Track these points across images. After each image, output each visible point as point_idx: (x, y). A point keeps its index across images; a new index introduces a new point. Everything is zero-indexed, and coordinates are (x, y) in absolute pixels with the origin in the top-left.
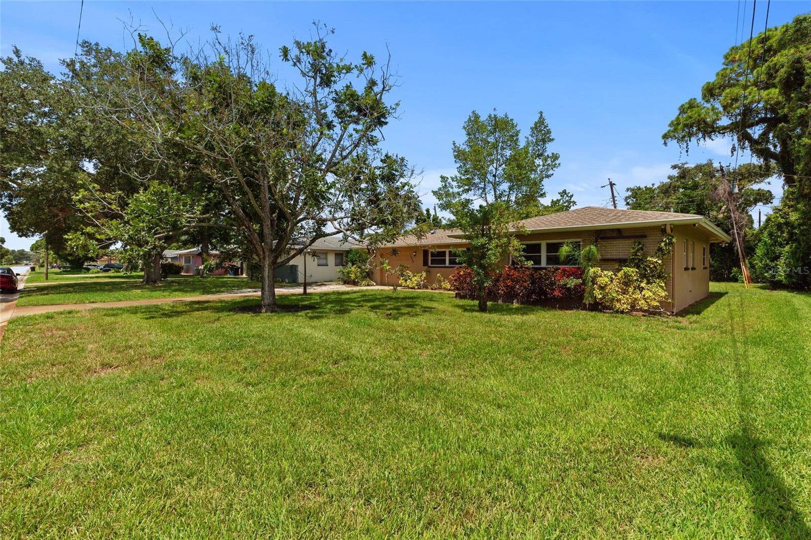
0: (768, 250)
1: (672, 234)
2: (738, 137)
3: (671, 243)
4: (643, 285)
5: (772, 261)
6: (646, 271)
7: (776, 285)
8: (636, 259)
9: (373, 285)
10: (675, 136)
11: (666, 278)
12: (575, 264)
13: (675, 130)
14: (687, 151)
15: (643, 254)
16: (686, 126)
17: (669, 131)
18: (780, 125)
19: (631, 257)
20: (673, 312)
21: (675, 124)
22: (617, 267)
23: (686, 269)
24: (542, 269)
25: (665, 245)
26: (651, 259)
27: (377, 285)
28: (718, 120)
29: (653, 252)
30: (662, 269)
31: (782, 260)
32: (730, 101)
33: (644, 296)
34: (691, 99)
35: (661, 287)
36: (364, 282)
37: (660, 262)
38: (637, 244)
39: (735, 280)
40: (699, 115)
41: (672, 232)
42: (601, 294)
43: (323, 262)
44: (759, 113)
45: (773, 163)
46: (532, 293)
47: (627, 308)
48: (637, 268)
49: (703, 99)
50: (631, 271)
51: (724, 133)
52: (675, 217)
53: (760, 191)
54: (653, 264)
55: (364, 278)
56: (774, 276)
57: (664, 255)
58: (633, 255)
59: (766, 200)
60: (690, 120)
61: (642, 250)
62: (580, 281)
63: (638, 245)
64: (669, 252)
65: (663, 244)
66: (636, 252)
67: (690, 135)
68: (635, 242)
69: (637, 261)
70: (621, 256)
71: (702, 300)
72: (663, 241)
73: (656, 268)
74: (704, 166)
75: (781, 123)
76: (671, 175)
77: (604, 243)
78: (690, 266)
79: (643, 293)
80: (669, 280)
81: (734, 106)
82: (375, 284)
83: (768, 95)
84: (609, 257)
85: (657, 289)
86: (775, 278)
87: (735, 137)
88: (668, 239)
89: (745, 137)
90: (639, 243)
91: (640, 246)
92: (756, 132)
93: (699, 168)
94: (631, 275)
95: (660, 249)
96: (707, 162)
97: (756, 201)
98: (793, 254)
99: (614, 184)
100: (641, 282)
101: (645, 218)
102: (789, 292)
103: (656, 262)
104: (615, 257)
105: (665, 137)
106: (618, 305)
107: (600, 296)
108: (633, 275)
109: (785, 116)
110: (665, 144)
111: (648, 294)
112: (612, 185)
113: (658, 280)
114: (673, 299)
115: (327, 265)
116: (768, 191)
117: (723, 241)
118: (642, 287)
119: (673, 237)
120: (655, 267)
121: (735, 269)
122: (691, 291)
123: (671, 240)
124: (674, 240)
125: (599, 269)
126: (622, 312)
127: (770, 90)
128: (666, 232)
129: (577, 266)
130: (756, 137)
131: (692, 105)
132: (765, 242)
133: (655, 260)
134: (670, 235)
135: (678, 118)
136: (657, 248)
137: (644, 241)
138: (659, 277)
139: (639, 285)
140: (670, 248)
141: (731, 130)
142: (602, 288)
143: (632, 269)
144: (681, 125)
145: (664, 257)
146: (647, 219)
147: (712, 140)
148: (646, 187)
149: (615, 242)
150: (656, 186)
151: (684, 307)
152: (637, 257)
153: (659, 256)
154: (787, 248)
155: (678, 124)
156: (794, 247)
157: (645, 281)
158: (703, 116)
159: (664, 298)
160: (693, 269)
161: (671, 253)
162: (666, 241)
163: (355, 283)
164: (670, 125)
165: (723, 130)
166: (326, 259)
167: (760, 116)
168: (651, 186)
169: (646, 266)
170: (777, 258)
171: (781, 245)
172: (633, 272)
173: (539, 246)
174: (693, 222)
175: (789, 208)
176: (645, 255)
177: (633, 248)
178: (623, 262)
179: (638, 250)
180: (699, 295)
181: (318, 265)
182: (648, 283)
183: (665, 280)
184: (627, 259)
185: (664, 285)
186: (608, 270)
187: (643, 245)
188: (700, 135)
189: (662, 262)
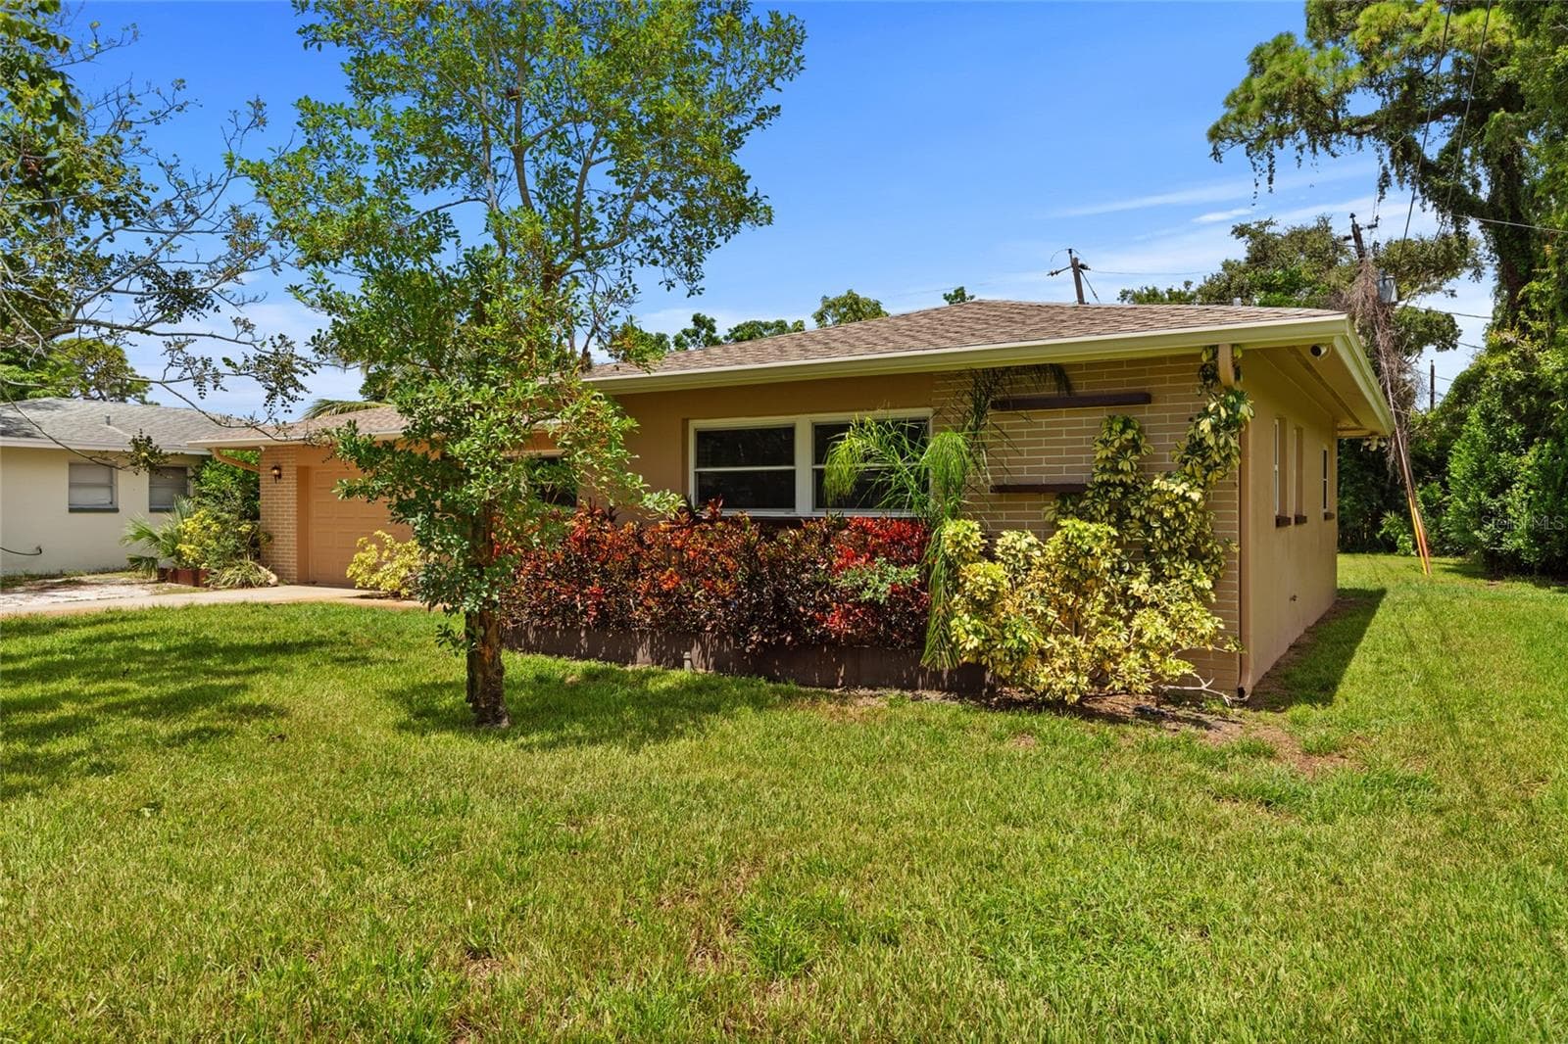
0: (1481, 462)
1: (1238, 387)
2: (1393, 154)
3: (1233, 424)
4: (1138, 587)
5: (1493, 495)
6: (1149, 530)
7: (1498, 566)
8: (1114, 485)
9: (266, 584)
10: (1240, 133)
11: (1216, 560)
12: (900, 507)
13: (1241, 117)
14: (1270, 180)
15: (1141, 468)
16: (1267, 101)
17: (1225, 119)
18: (1497, 115)
19: (1098, 479)
20: (1241, 692)
21: (1239, 101)
22: (1050, 516)
23: (1282, 521)
24: (795, 523)
25: (1215, 429)
26: (1164, 486)
27: (284, 580)
28: (1348, 91)
29: (1172, 457)
30: (1202, 524)
31: (1518, 491)
32: (1377, 39)
33: (1139, 634)
34: (1281, 35)
35: (1201, 595)
36: (228, 573)
37: (1196, 496)
38: (1118, 427)
39: (1390, 547)
40: (1302, 73)
41: (1237, 377)
42: (977, 632)
43: (101, 497)
44: (1441, 91)
45: (1473, 228)
46: (751, 621)
47: (1075, 688)
48: (1117, 525)
49: (1310, 36)
50: (1093, 533)
51: (1360, 136)
52: (1246, 319)
53: (1431, 315)
54: (1172, 504)
55: (232, 557)
56: (1497, 539)
57: (1209, 469)
58: (1104, 470)
59: (1443, 337)
60: (1279, 85)
61: (1137, 449)
62: (912, 573)
63: (1123, 432)
64: (1227, 458)
65: (1206, 425)
66: (1114, 460)
67: (1281, 134)
68: (1112, 418)
69: (1118, 493)
70: (1065, 476)
71: (1321, 621)
72: (1206, 414)
73: (1183, 522)
74: (1309, 233)
75: (1497, 111)
76: (1232, 259)
77: (1008, 421)
78: (1291, 514)
79: (1136, 623)
80: (1228, 566)
81: (1387, 52)
82: (274, 578)
83: (1469, 26)
84: (1026, 476)
85: (1185, 607)
86: (1500, 543)
87: (1387, 152)
88: (1226, 405)
89: (1406, 153)
90: (1127, 424)
91: (1130, 434)
92: (1433, 140)
93: (1299, 237)
94: (1089, 553)
95: (1197, 447)
96: (1316, 224)
97: (1422, 341)
98: (1546, 472)
99: (1083, 267)
100: (1133, 574)
101: (1145, 325)
102: (1538, 585)
103: (1184, 498)
104: (1044, 479)
105: (1216, 134)
106: (1043, 675)
107: (974, 642)
108: (1097, 550)
109: (1510, 87)
110: (1216, 154)
111: (1151, 625)
112: (1078, 268)
113: (1187, 570)
114: (1241, 638)
115: (116, 510)
116: (1448, 316)
117: (1374, 433)
118: (1133, 597)
119: (1240, 397)
120: (1178, 515)
121: (1390, 517)
122: (1294, 598)
123: (1233, 407)
124: (1245, 410)
125: (976, 525)
126: (1058, 706)
127: (1473, 13)
128: (1216, 378)
129: (905, 514)
130: (1432, 153)
131: (1281, 46)
132: (1474, 439)
133: (1179, 490)
134: (1230, 390)
135: (1248, 83)
136: (1186, 442)
137: (1141, 414)
138: (1195, 555)
139: (1126, 589)
140: (1233, 443)
141: (1377, 133)
142: (982, 608)
143: (1093, 527)
144: (1256, 102)
145: (1212, 477)
146: (1152, 327)
147: (1334, 155)
148: (1170, 291)
149: (1043, 420)
150: (1193, 288)
151: (1275, 657)
152: (1117, 479)
153: (1192, 476)
154: (1529, 458)
155: (1248, 100)
156: (1547, 452)
157: (1146, 572)
158: (1309, 75)
159: (1212, 640)
160: (1300, 520)
161: (1236, 461)
162: (1217, 412)
163: (195, 577)
164: (1227, 103)
165: (1359, 128)
166: (111, 486)
167: (1442, 98)
168: (1183, 289)
169: (1150, 511)
170: (1505, 483)
171: (1515, 450)
172: (1097, 538)
173: (790, 431)
174: (1312, 337)
175: (1533, 339)
176: (1145, 472)
177: (1105, 443)
178: (1069, 496)
179: (1122, 451)
180: (1312, 608)
181: (71, 510)
182: (1157, 576)
183: (1215, 568)
184: (1084, 487)
185: (1208, 584)
186: (1019, 528)
187: (1140, 431)
188: (1303, 137)
189: (1205, 496)
